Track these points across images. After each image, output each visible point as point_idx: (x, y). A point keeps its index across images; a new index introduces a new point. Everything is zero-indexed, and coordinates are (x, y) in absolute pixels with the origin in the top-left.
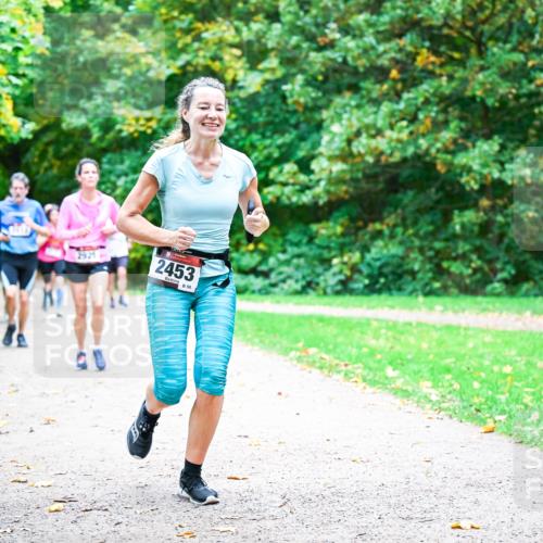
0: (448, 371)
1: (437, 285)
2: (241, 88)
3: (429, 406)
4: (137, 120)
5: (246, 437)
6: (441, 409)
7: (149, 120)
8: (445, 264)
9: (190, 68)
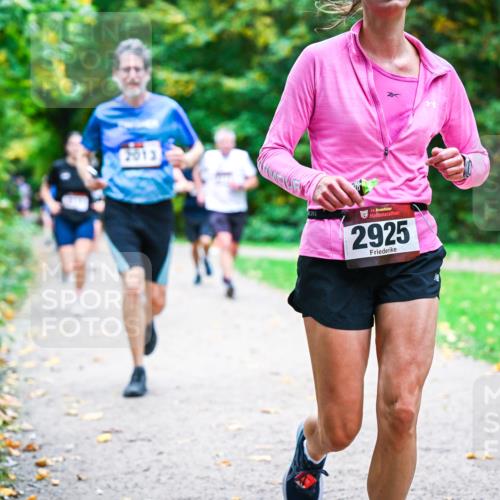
0: (463, 313)
1: (453, 234)
2: (273, 54)
3: (445, 345)
4: (177, 82)
5: (277, 374)
6: (457, 349)
7: (187, 82)
8: (462, 215)
9: (225, 37)
